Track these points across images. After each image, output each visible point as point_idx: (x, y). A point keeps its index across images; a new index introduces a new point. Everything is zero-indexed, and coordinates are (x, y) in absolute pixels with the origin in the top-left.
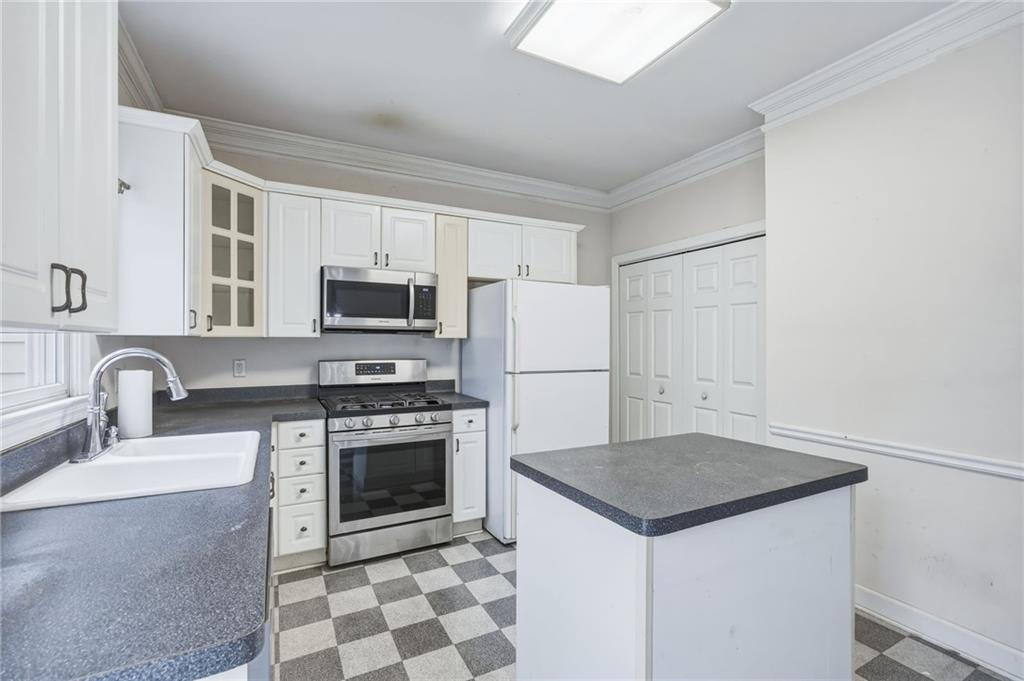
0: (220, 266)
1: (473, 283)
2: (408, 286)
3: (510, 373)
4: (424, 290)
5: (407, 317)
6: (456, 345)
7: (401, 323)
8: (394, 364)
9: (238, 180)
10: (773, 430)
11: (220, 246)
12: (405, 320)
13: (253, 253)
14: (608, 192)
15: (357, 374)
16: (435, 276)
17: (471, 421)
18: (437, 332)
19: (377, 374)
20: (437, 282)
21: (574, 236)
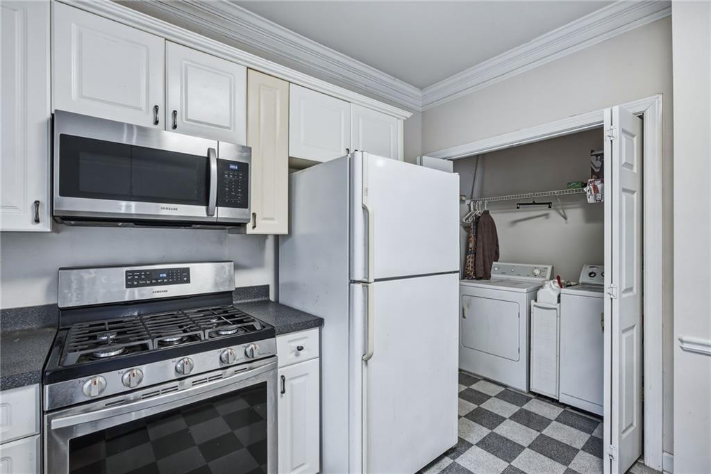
1: (296, 166)
2: (208, 159)
3: (359, 282)
4: (232, 167)
5: (206, 202)
6: (270, 244)
7: (198, 212)
8: (188, 270)
10: (685, 346)
12: (204, 208)
14: (421, 88)
15: (128, 286)
16: (247, 150)
17: (300, 349)
18: (249, 226)
19: (163, 284)
20: (250, 157)
21: (400, 124)
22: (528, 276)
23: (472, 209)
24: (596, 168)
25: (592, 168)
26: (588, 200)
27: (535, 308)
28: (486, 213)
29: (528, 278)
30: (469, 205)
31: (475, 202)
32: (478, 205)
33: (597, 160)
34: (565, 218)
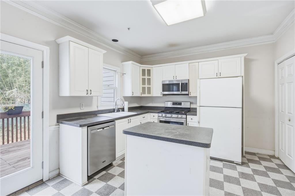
0: (144, 83)
2: (180, 83)
4: (184, 84)
8: (181, 103)
9: (146, 67)
11: (144, 80)
12: (179, 92)
13: (150, 80)
15: (173, 105)
16: (189, 80)
17: (192, 119)
18: (189, 95)
19: (177, 105)
21: (243, 58)
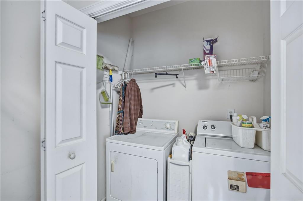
22: (162, 129)
23: (123, 78)
24: (207, 50)
25: (204, 50)
26: (205, 71)
27: (170, 164)
28: (133, 81)
29: (162, 131)
30: (121, 75)
31: (125, 73)
32: (128, 75)
33: (207, 44)
34: (185, 87)
